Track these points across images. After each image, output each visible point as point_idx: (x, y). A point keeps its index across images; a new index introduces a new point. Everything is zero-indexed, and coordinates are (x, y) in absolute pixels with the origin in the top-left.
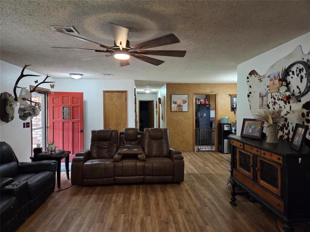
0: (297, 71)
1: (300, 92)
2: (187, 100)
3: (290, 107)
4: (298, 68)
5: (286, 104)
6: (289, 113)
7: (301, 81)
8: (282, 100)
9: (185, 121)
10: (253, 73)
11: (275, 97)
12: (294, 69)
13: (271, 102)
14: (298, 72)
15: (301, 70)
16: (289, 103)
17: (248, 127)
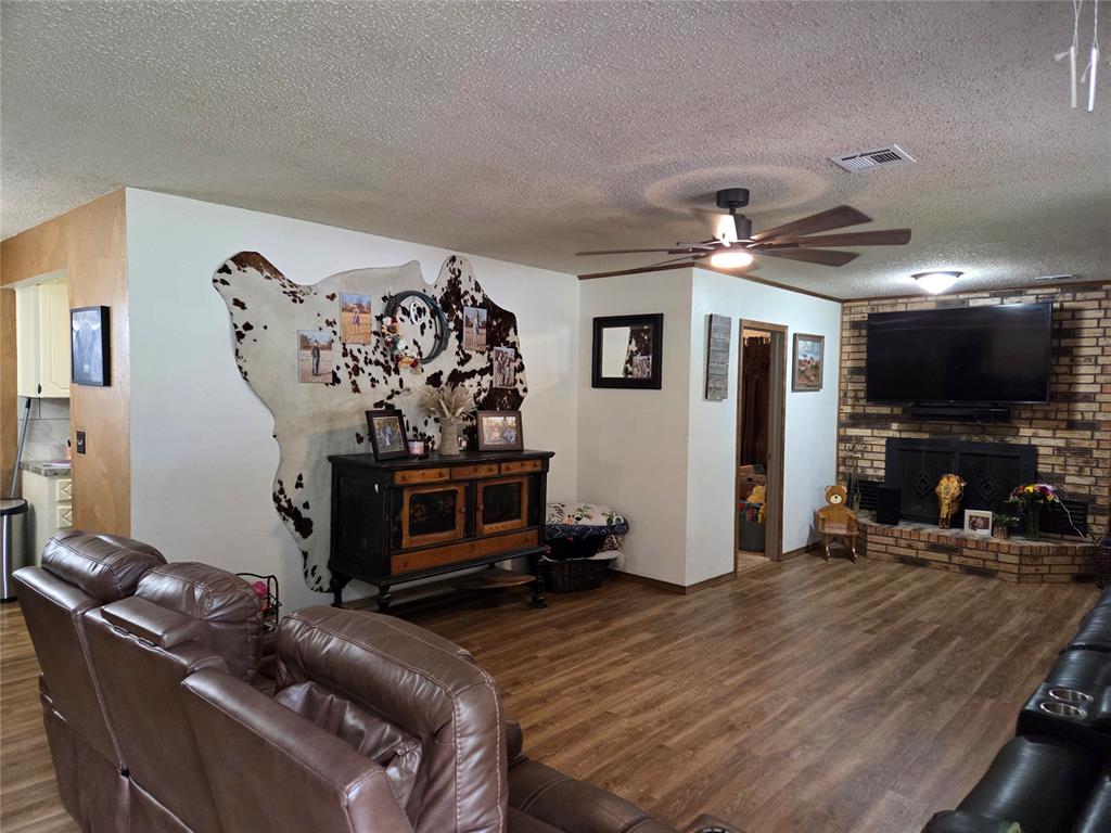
0: (414, 309)
1: (420, 354)
3: (401, 381)
4: (415, 304)
5: (390, 375)
6: (398, 393)
7: (422, 333)
8: (377, 363)
11: (356, 353)
13: (343, 367)
15: (420, 311)
16: (397, 371)
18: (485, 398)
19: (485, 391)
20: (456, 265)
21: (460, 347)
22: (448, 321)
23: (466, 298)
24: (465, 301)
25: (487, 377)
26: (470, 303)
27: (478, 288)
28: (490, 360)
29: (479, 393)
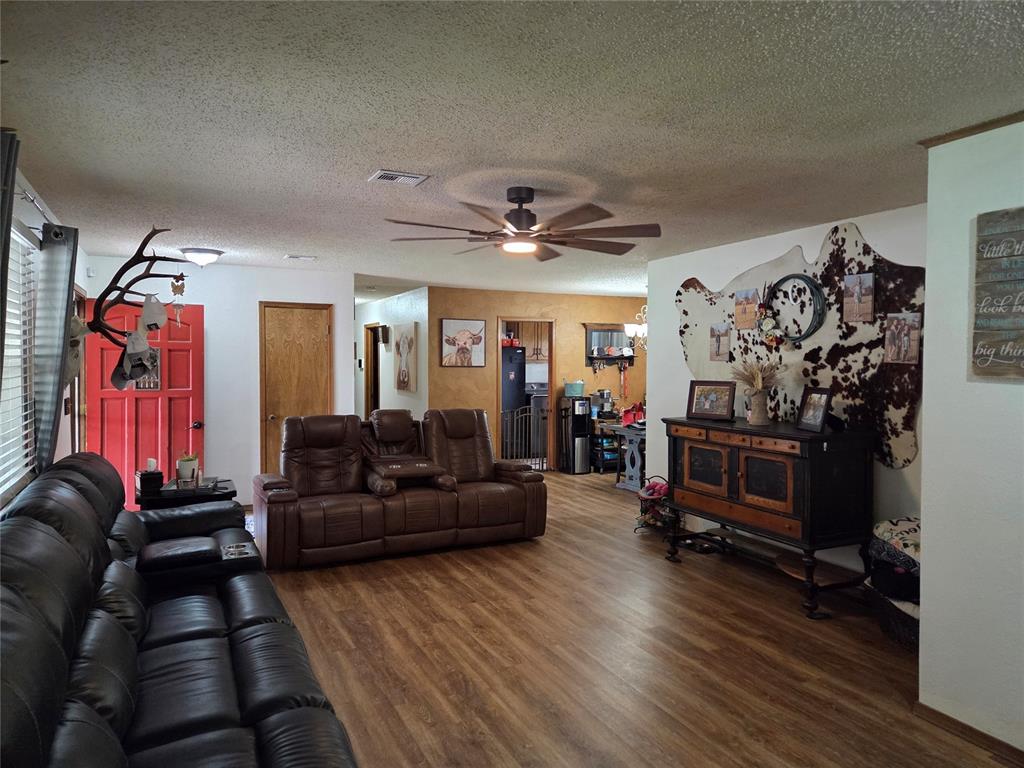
0: (793, 291)
1: (800, 331)
2: (482, 334)
3: (780, 358)
4: (795, 286)
5: (771, 352)
6: (777, 369)
7: (802, 311)
8: (762, 343)
9: (477, 391)
10: (690, 284)
11: (746, 337)
12: (788, 287)
13: (737, 348)
14: (795, 294)
15: (801, 291)
16: (777, 349)
17: (702, 397)
18: (873, 376)
19: (874, 366)
20: (840, 235)
21: (841, 319)
22: (829, 295)
23: (850, 266)
24: (850, 270)
25: (879, 350)
26: (856, 269)
27: (867, 250)
28: (883, 329)
29: (866, 370)
